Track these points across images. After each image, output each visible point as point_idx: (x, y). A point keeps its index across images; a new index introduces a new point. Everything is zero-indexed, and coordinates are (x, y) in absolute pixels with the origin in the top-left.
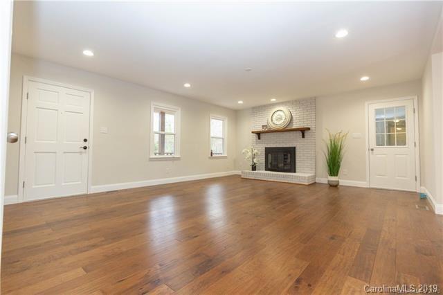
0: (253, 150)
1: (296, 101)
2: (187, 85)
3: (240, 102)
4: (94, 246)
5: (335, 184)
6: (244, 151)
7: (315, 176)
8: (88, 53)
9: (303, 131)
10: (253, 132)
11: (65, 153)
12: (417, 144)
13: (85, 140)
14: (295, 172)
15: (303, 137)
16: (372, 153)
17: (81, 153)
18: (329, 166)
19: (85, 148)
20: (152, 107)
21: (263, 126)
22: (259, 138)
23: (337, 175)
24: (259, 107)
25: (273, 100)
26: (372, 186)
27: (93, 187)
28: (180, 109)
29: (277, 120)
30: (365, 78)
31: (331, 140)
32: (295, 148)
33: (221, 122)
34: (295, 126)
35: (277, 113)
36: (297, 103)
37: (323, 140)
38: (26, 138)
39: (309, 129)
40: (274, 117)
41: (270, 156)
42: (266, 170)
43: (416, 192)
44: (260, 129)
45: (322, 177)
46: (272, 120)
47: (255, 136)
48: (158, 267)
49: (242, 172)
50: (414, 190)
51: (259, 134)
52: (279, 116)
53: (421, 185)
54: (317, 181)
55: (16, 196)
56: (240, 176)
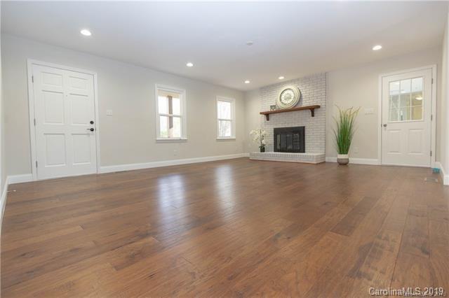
0: (262, 131)
1: (305, 78)
2: (190, 65)
3: (247, 82)
4: (94, 211)
5: (344, 161)
6: (251, 133)
7: (324, 156)
8: (86, 33)
9: (313, 110)
10: (261, 113)
11: (73, 134)
12: (434, 118)
13: (92, 123)
14: (304, 152)
15: (313, 116)
16: (385, 129)
17: (88, 134)
18: (339, 144)
19: (92, 130)
20: (157, 89)
21: (271, 106)
22: (268, 120)
23: (347, 153)
24: (267, 86)
25: (281, 78)
26: (384, 163)
27: (102, 168)
28: (185, 91)
29: (285, 99)
30: (377, 48)
31: (341, 117)
32: (304, 127)
33: (229, 104)
34: (304, 104)
35: (286, 92)
36: (306, 80)
37: (333, 117)
38: (35, 120)
39: (318, 107)
40: (283, 96)
41: (278, 136)
42: (275, 151)
43: (430, 168)
44: (268, 109)
45: (332, 156)
46: (281, 100)
47: (264, 117)
48: (149, 225)
49: (251, 154)
50: (429, 166)
51: (267, 115)
52: (287, 95)
53: (436, 161)
54: (327, 160)
55: (31, 175)
56: (248, 158)
